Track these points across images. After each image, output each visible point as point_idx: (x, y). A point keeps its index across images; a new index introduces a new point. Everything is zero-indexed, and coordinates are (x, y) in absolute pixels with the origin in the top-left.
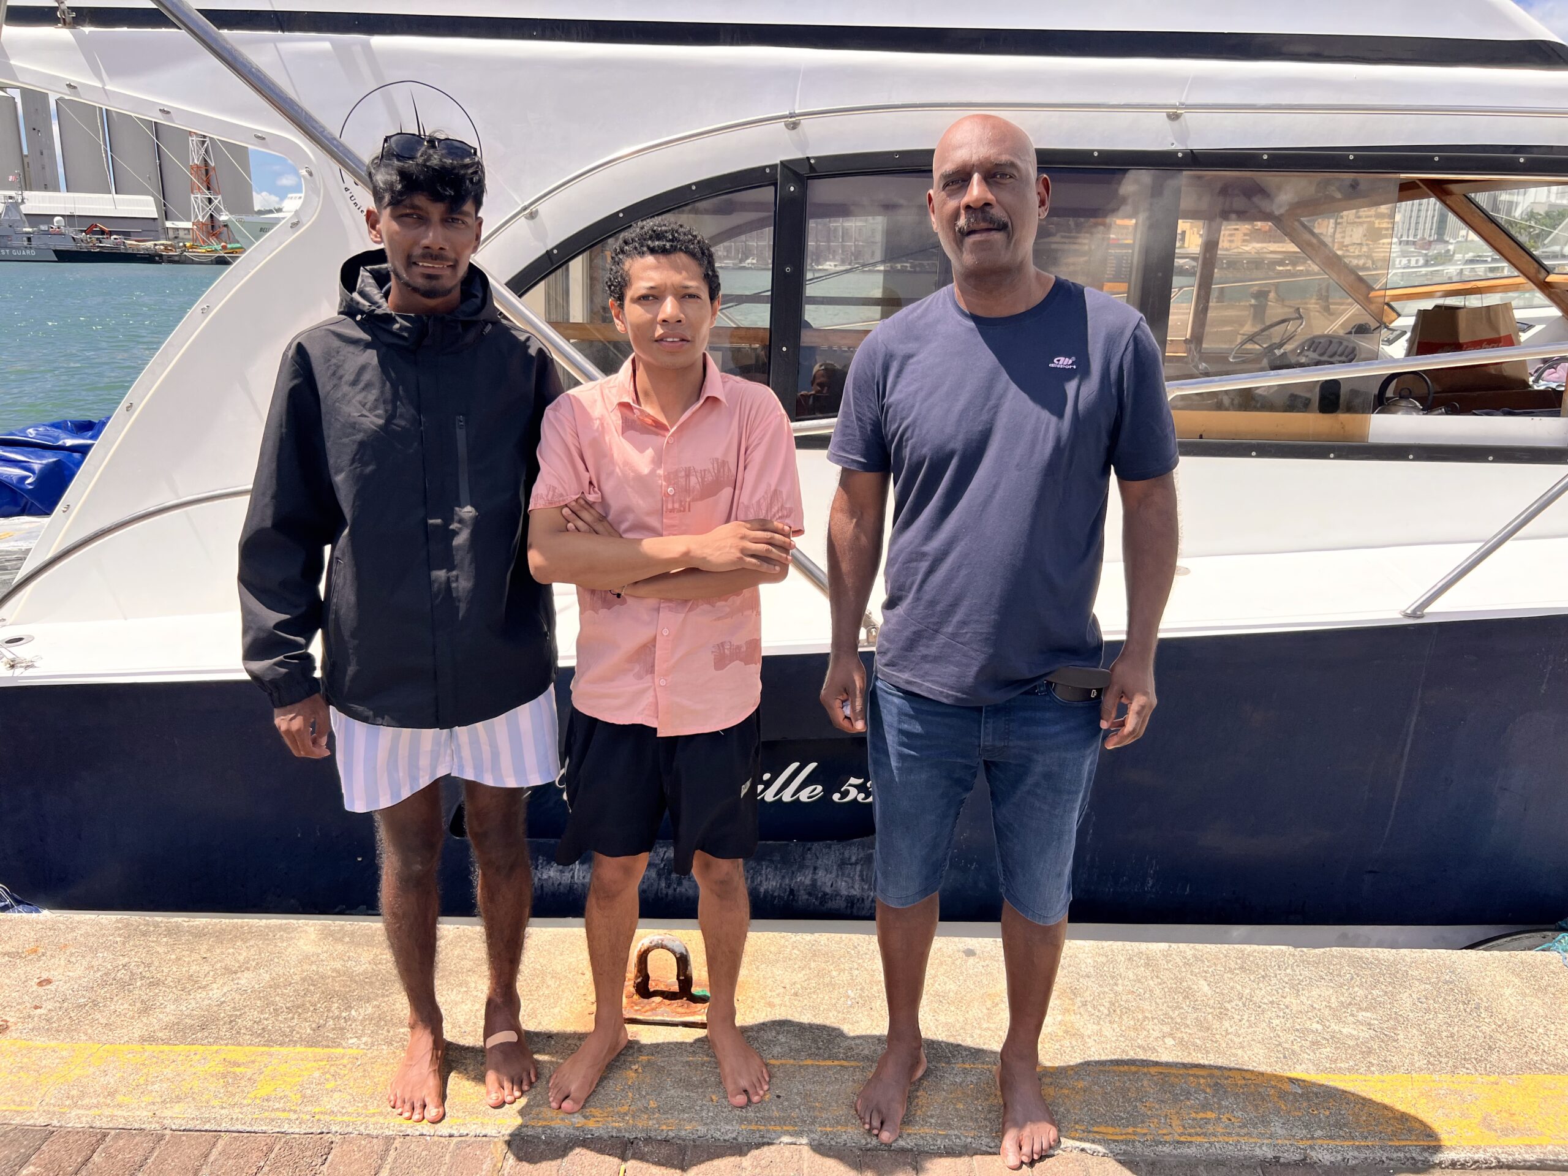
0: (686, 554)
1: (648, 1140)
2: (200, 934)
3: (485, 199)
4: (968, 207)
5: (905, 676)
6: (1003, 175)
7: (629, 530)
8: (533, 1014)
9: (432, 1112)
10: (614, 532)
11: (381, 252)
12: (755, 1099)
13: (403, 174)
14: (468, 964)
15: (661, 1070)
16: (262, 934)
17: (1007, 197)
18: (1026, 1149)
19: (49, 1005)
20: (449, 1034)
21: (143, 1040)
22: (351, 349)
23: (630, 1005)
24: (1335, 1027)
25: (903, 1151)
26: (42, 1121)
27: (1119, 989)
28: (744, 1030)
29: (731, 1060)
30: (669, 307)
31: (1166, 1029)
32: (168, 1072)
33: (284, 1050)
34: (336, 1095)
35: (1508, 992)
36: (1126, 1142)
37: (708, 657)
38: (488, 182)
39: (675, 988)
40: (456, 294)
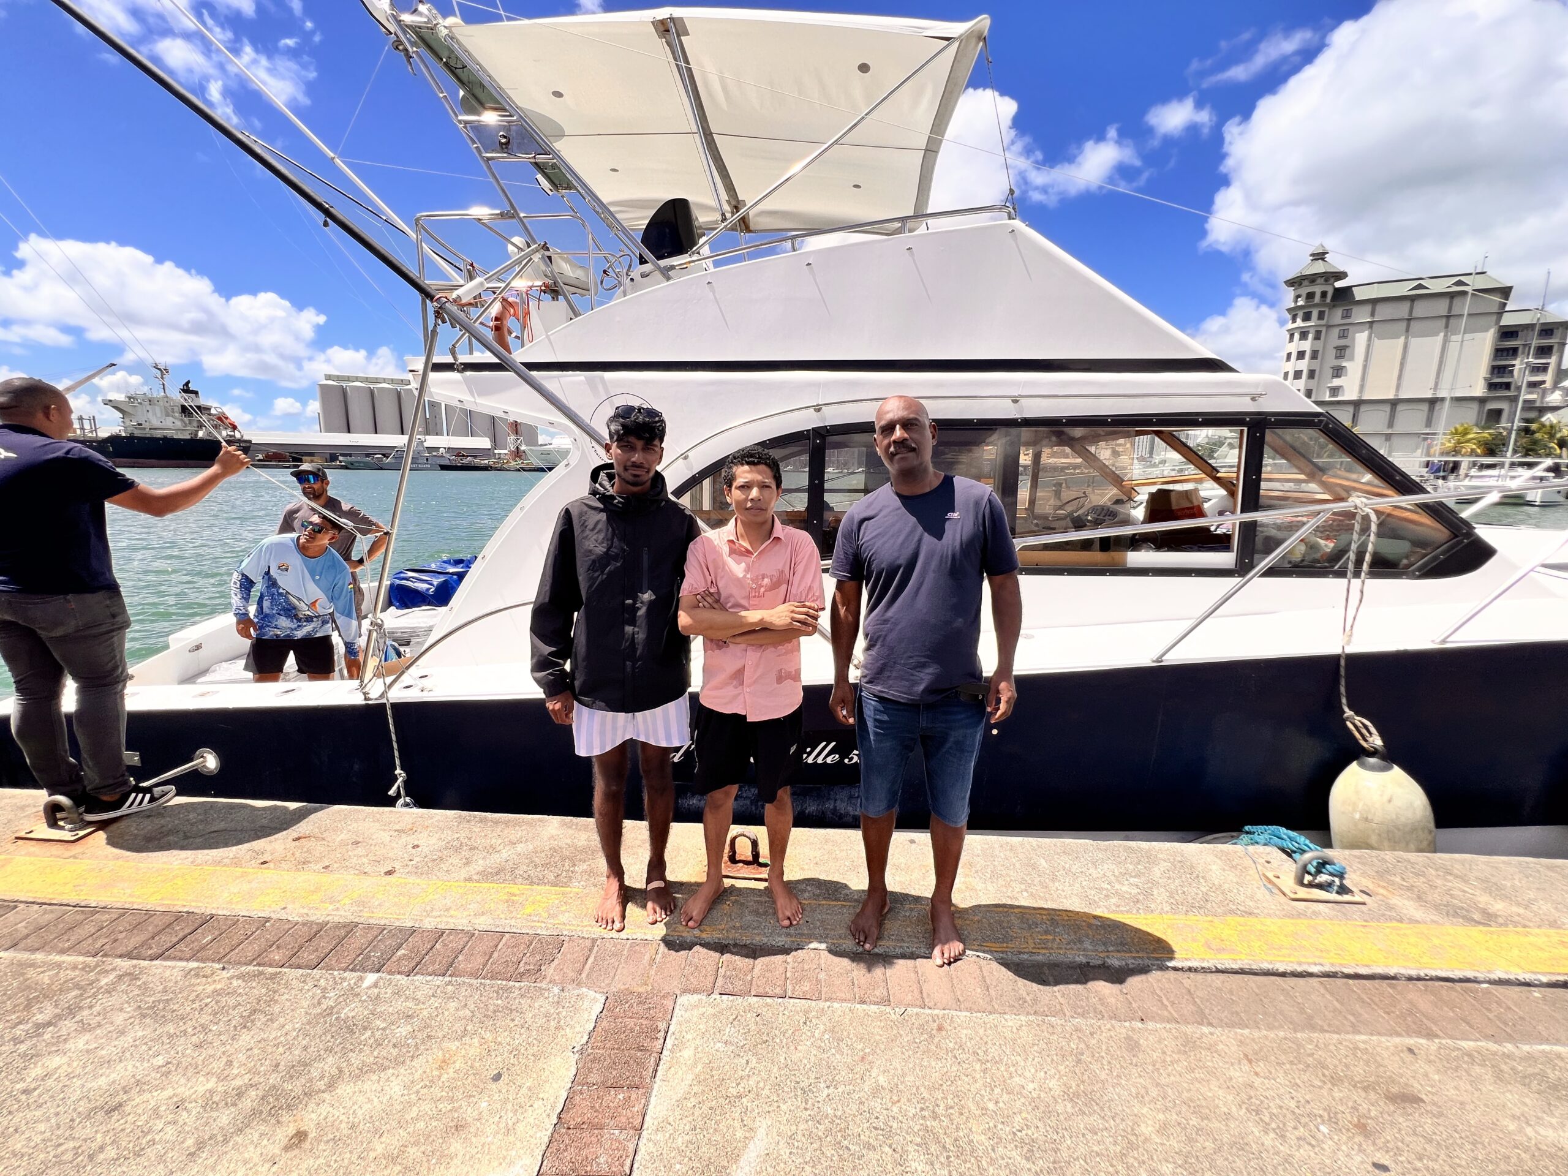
0: (762, 620)
1: (735, 945)
2: (497, 822)
3: (665, 438)
4: (894, 442)
5: (879, 688)
6: (912, 425)
7: (732, 607)
8: (673, 871)
9: (617, 926)
10: (724, 609)
11: (612, 464)
12: (794, 923)
13: (624, 426)
14: (638, 842)
15: (742, 904)
16: (530, 824)
17: (915, 436)
18: (946, 955)
19: (417, 859)
20: (628, 882)
21: (465, 880)
22: (593, 512)
23: (726, 868)
24: (1117, 886)
25: (877, 955)
26: (410, 924)
27: (996, 863)
28: (789, 882)
29: (782, 901)
30: (754, 492)
31: (1023, 887)
32: (479, 898)
33: (539, 888)
34: (567, 914)
35: (1214, 867)
36: (1002, 952)
37: (773, 677)
38: (667, 430)
39: (750, 858)
40: (648, 484)
